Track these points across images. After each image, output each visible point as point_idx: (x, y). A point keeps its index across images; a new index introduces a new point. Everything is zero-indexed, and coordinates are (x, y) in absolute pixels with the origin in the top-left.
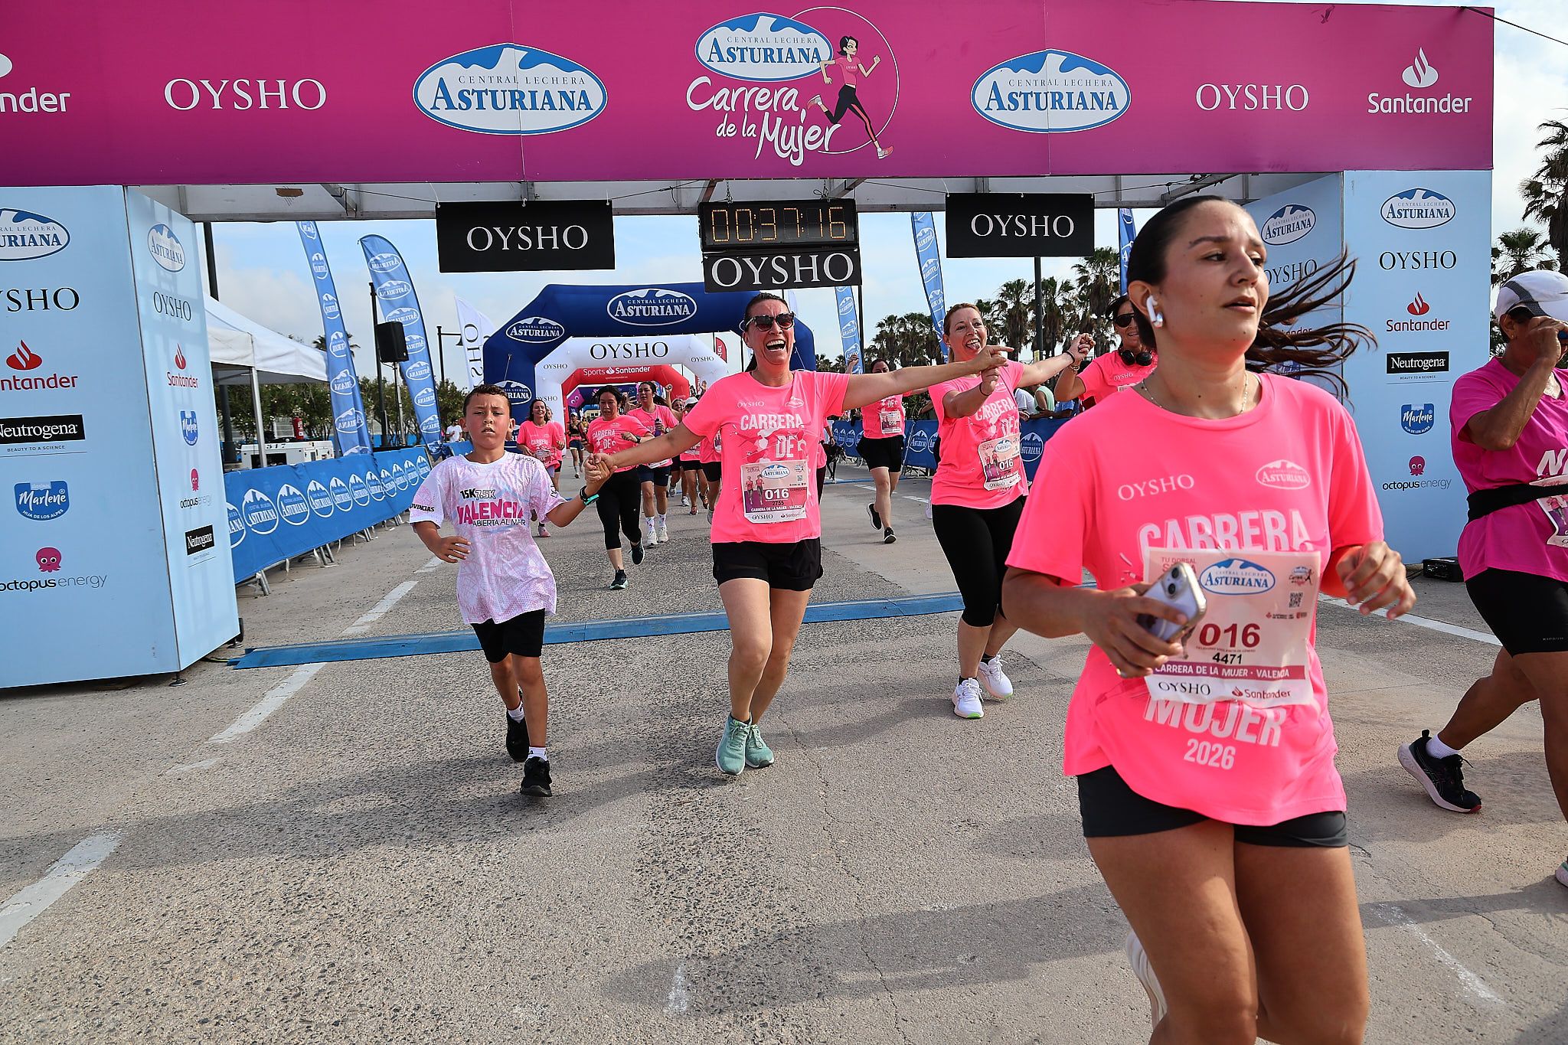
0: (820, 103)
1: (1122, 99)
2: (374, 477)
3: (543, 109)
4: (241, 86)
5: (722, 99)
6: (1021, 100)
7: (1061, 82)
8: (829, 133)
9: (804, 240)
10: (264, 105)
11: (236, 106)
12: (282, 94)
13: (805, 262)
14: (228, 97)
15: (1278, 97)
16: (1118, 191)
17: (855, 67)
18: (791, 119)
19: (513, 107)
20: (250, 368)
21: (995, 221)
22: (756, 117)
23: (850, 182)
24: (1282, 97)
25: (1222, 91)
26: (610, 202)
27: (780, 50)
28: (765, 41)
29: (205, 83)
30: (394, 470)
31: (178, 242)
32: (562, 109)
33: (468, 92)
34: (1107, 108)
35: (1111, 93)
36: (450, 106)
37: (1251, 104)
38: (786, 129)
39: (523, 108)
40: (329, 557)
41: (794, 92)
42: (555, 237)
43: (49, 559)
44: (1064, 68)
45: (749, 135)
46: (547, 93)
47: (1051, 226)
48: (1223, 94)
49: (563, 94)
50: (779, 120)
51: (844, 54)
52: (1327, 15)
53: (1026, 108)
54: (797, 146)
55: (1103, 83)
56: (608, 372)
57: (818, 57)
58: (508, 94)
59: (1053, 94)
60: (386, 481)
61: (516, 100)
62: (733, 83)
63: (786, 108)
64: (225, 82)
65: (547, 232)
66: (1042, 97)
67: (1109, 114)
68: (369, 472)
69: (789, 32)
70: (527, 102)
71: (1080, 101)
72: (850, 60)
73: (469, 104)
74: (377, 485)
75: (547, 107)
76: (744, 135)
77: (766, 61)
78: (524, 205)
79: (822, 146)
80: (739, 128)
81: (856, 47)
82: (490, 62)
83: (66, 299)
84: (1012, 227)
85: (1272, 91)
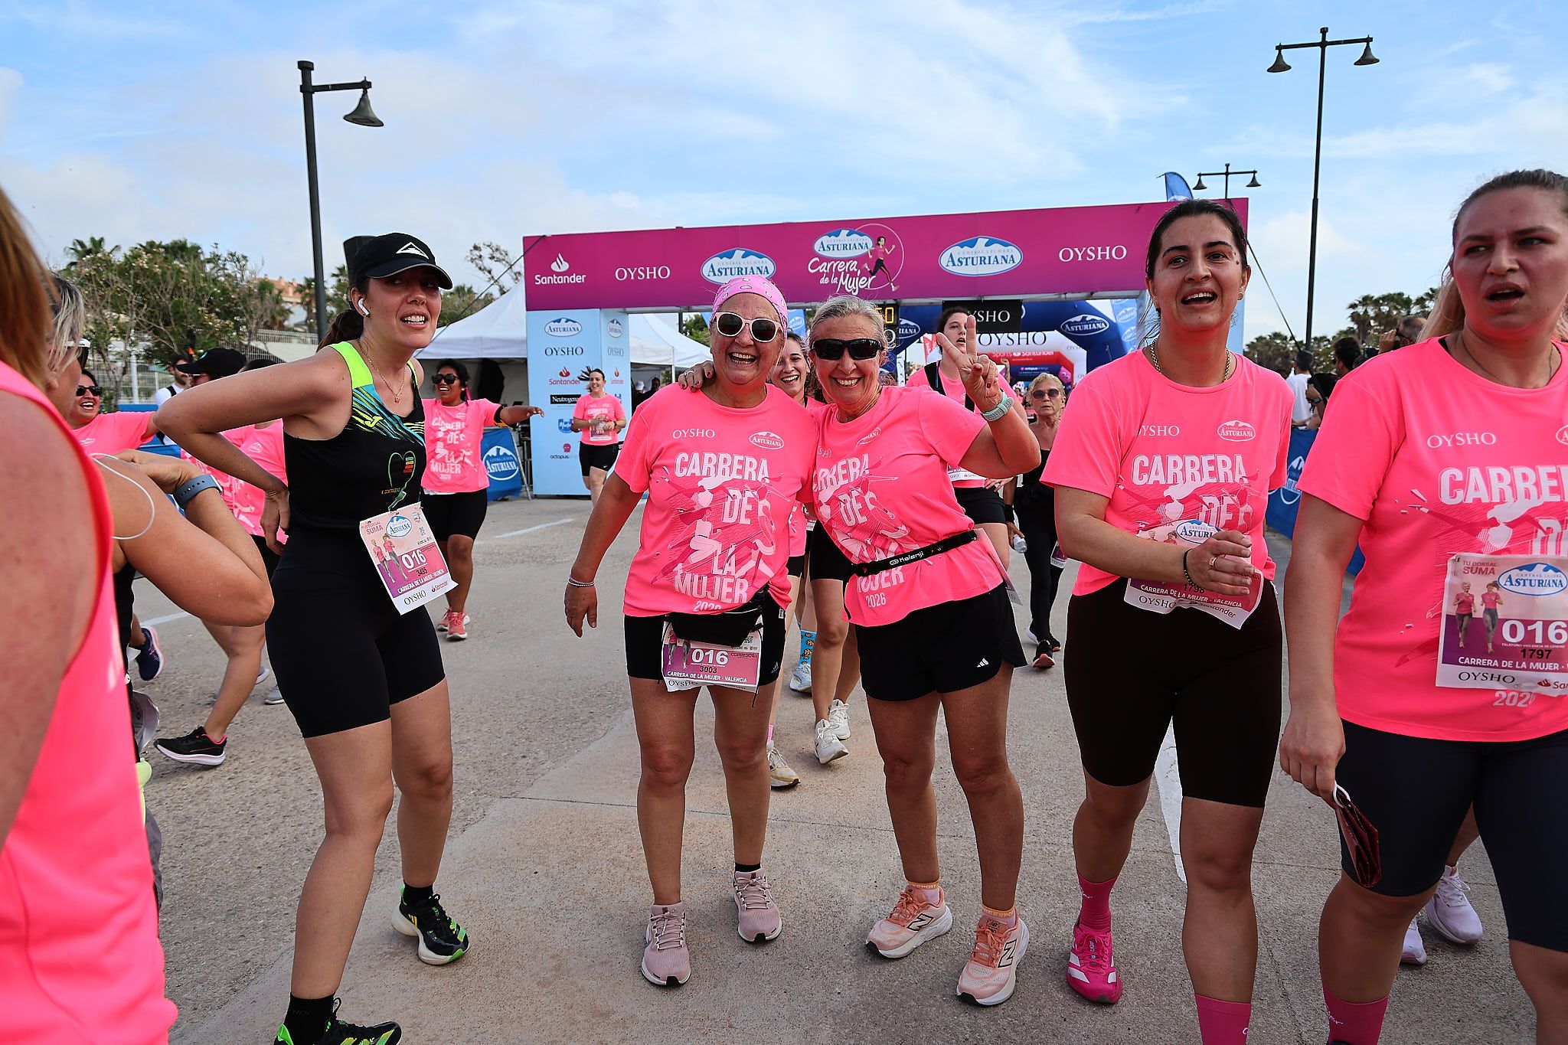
0: (867, 267)
1: (1018, 258)
4: (641, 270)
5: (823, 268)
6: (964, 261)
7: (985, 252)
8: (870, 280)
10: (648, 277)
11: (639, 278)
12: (655, 272)
14: (637, 274)
15: (1108, 253)
17: (883, 250)
18: (853, 275)
19: (738, 274)
20: (671, 366)
22: (838, 274)
24: (1110, 253)
25: (1074, 252)
28: (844, 240)
29: (629, 269)
32: (757, 274)
33: (722, 268)
34: (1010, 263)
35: (1012, 256)
36: (714, 275)
37: (1091, 257)
38: (851, 279)
39: (742, 274)
41: (856, 262)
43: (567, 448)
44: (987, 245)
45: (834, 282)
46: (752, 268)
47: (997, 316)
48: (1076, 253)
49: (758, 268)
50: (848, 275)
51: (879, 245)
52: (1139, 208)
53: (967, 265)
54: (855, 286)
55: (1008, 251)
56: (1015, 354)
58: (737, 269)
59: (981, 257)
61: (740, 271)
62: (828, 260)
63: (851, 270)
64: (636, 269)
66: (975, 259)
67: (1010, 265)
69: (855, 236)
70: (744, 272)
71: (995, 260)
72: (881, 247)
73: (721, 273)
75: (751, 273)
76: (832, 282)
77: (844, 249)
79: (867, 287)
80: (830, 280)
81: (884, 241)
82: (730, 256)
83: (579, 351)
85: (1104, 250)
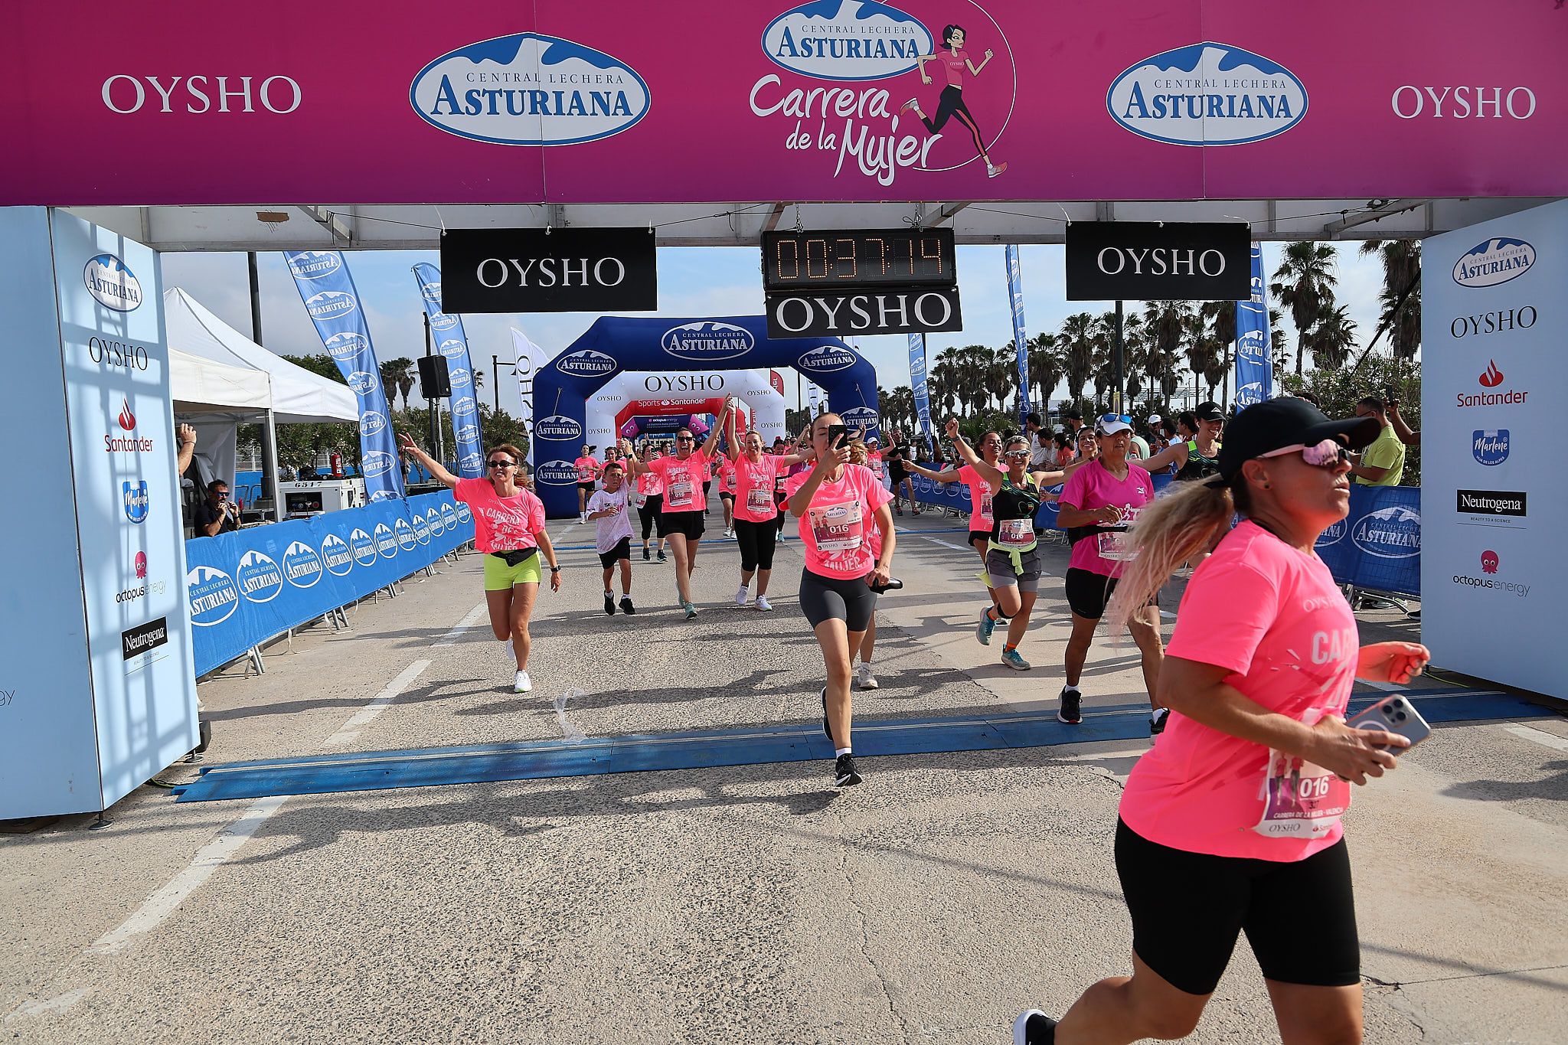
0: (916, 108)
1: (1297, 105)
2: (404, 524)
3: (570, 114)
4: (197, 84)
5: (793, 103)
6: (1169, 106)
7: (1220, 83)
8: (927, 146)
9: (890, 278)
10: (224, 108)
11: (190, 109)
12: (247, 93)
13: (892, 303)
14: (181, 97)
15: (1497, 102)
16: (1272, 220)
17: (961, 64)
18: (879, 127)
19: (534, 111)
20: (266, 410)
21: (1127, 255)
22: (836, 125)
23: (948, 207)
24: (1502, 103)
25: (1426, 95)
26: (653, 229)
27: (867, 42)
28: (849, 30)
29: (153, 80)
30: (429, 515)
31: (131, 275)
32: (594, 114)
33: (478, 92)
34: (1278, 116)
35: (1284, 99)
36: (456, 110)
37: (1462, 111)
38: (873, 140)
39: (546, 112)
40: (343, 620)
41: (884, 94)
42: (584, 272)
44: (1225, 65)
45: (827, 148)
46: (576, 95)
47: (1195, 263)
48: (1428, 99)
49: (596, 95)
50: (865, 129)
51: (949, 47)
53: (1176, 115)
54: (886, 161)
55: (1274, 84)
56: (663, 403)
57: (915, 51)
58: (527, 96)
59: (1211, 98)
60: (419, 527)
61: (538, 102)
62: (808, 82)
63: (874, 114)
64: (177, 79)
65: (575, 265)
66: (1196, 102)
67: (1281, 122)
68: (399, 519)
69: (880, 20)
70: (551, 105)
71: (1244, 107)
72: (955, 54)
73: (478, 107)
74: (408, 533)
75: (575, 111)
76: (821, 148)
77: (850, 55)
78: (548, 233)
79: (918, 162)
80: (814, 139)
81: (963, 39)
82: (505, 55)
84: (1148, 263)
85: (1489, 95)
